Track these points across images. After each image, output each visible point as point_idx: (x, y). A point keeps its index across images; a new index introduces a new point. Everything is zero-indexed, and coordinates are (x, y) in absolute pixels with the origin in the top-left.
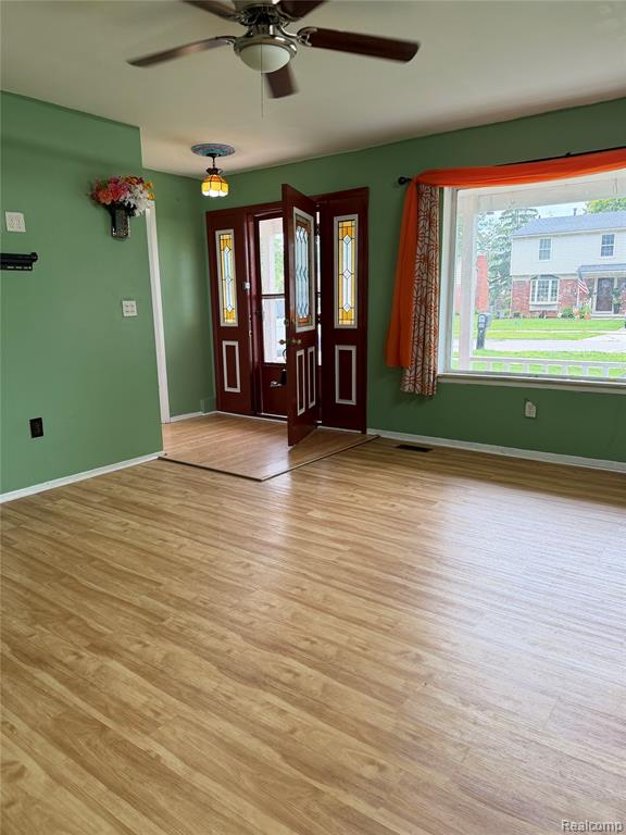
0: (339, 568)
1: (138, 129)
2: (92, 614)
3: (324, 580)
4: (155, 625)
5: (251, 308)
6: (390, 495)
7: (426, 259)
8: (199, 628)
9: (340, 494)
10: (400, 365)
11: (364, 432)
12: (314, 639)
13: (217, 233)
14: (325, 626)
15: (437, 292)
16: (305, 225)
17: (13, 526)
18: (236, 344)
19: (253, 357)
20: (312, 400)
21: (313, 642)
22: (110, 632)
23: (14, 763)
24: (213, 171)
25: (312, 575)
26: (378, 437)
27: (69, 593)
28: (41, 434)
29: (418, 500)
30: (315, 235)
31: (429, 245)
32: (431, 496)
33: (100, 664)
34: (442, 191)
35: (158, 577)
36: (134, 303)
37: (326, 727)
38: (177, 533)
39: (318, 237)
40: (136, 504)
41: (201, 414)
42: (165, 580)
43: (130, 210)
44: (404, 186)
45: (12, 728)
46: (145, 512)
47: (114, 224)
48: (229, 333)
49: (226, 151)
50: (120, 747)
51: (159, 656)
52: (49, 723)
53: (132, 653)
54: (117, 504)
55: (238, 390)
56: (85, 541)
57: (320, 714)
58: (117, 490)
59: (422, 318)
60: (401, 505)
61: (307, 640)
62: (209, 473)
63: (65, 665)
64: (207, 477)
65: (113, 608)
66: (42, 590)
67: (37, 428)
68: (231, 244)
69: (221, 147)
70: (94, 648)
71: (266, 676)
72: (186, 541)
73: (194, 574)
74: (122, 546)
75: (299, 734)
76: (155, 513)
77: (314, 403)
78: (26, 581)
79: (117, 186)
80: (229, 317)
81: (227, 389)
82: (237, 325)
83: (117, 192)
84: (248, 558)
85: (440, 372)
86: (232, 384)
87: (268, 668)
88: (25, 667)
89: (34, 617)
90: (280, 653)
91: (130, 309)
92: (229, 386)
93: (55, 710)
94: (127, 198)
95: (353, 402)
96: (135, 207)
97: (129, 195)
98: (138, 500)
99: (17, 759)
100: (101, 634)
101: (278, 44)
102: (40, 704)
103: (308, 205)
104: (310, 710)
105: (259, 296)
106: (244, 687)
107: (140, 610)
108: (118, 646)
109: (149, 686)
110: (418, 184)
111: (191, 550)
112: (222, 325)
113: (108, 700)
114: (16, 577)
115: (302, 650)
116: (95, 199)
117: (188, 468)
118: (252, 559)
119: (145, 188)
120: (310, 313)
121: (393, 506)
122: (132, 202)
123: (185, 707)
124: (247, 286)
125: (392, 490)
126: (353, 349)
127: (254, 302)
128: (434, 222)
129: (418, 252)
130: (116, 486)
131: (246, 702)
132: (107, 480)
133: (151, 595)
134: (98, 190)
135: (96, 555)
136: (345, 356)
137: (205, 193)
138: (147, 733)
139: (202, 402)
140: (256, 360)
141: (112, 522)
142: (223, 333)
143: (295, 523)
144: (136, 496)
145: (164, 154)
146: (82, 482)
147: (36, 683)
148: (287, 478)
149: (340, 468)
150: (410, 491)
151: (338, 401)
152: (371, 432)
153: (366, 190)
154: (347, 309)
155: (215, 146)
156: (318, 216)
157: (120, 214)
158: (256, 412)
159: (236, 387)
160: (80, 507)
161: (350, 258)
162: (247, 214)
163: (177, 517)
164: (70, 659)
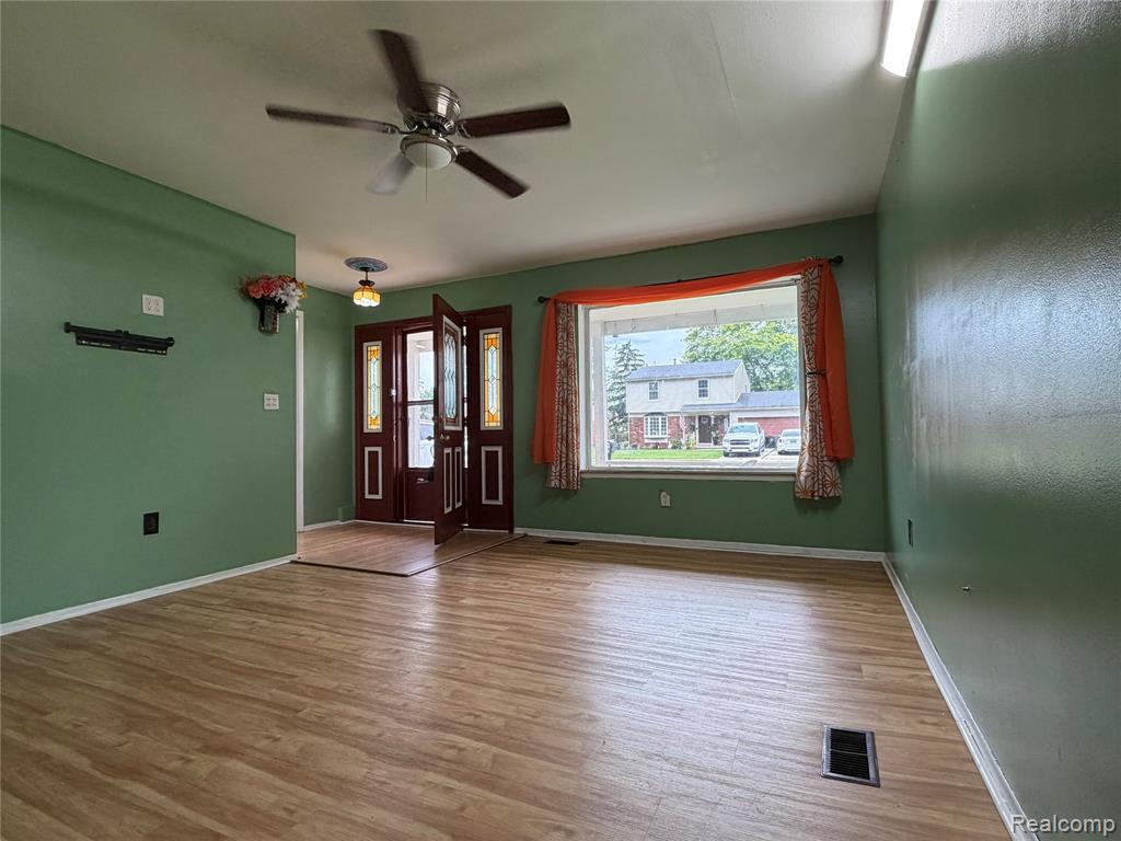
0: (499, 646)
1: (294, 236)
2: (205, 714)
3: (483, 658)
4: (289, 717)
5: (396, 413)
6: (544, 581)
7: (566, 365)
8: (342, 715)
9: (492, 583)
10: (547, 464)
11: (511, 531)
12: (477, 713)
13: (365, 344)
14: (488, 700)
15: (576, 393)
16: (454, 334)
17: (109, 633)
18: (379, 449)
19: (397, 463)
20: (458, 501)
21: (476, 716)
22: (230, 730)
24: (366, 283)
25: (469, 654)
26: (526, 535)
27: (177, 695)
28: (156, 531)
29: (571, 583)
30: (462, 345)
31: (567, 353)
32: (583, 579)
33: (216, 765)
34: (576, 307)
35: (291, 670)
36: (276, 397)
37: (499, 798)
38: (313, 627)
39: (465, 347)
40: (265, 603)
41: (338, 523)
42: (298, 672)
43: (280, 306)
44: (543, 304)
46: (275, 610)
47: (262, 320)
48: (372, 439)
49: (379, 266)
51: (292, 750)
53: (259, 750)
54: (242, 605)
55: (379, 497)
56: (199, 641)
57: (493, 788)
58: (242, 592)
59: (565, 418)
60: (557, 589)
61: (470, 714)
62: (350, 572)
63: (167, 772)
64: (347, 576)
65: (235, 705)
66: (142, 695)
67: (151, 523)
68: (379, 355)
69: (374, 262)
70: (207, 749)
71: (426, 755)
72: (324, 634)
73: (335, 664)
74: (248, 643)
75: (470, 810)
76: (287, 611)
77: (461, 504)
78: (121, 688)
79: (269, 283)
80: (374, 420)
81: (367, 496)
82: (381, 431)
83: (268, 288)
84: (397, 644)
85: (583, 467)
86: (374, 491)
87: (428, 746)
88: (110, 780)
89: (127, 724)
90: (441, 730)
91: (272, 402)
92: (370, 493)
93: (149, 825)
94: (280, 294)
95: (500, 502)
96: (286, 304)
97: (281, 291)
98: (268, 600)
100: (221, 734)
102: (128, 820)
103: (458, 319)
104: (481, 783)
105: (405, 404)
106: (400, 770)
107: (270, 704)
108: (241, 744)
109: (279, 783)
110: (555, 302)
111: (332, 642)
112: (365, 431)
113: (225, 804)
114: (108, 684)
115: (465, 725)
116: (245, 293)
117: (325, 569)
118: (402, 645)
119: (298, 287)
120: (457, 415)
121: (548, 590)
122: (284, 298)
123: (327, 800)
124: (394, 392)
125: (545, 576)
126: (499, 449)
127: (400, 409)
128: (571, 333)
129: (559, 359)
130: (240, 589)
131: (404, 785)
132: (226, 583)
133: (284, 688)
134: (249, 284)
135: (214, 654)
136: (492, 456)
137: (357, 302)
138: (278, 835)
139: (340, 510)
140: (400, 465)
141: (237, 622)
142: (365, 439)
143: (448, 611)
144: (267, 597)
145: (318, 267)
146: (200, 587)
147: (125, 797)
148: (433, 572)
149: (491, 562)
150: (563, 576)
151: (484, 501)
152: (518, 531)
153: (509, 307)
154: (493, 411)
155: (369, 260)
156: (465, 328)
157: (270, 309)
158: (398, 519)
159: (377, 493)
160: (196, 610)
161: (495, 365)
162: (396, 328)
163: (314, 612)
164: (174, 764)
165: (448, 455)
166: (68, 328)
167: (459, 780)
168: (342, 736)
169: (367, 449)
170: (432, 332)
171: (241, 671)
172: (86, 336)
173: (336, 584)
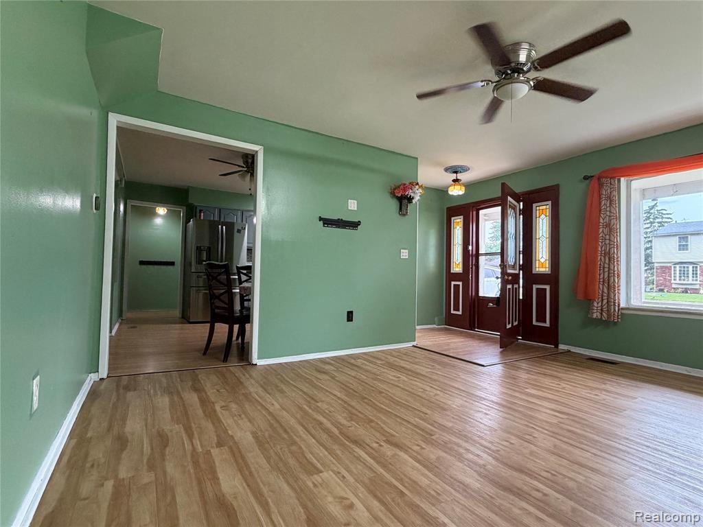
0: (562, 429)
1: (417, 158)
2: (384, 423)
3: (551, 434)
4: (428, 437)
5: (472, 261)
6: (592, 388)
7: (608, 225)
8: (458, 445)
9: (547, 381)
10: (588, 299)
11: (557, 346)
12: (553, 472)
13: (453, 219)
14: (560, 465)
15: (618, 247)
16: (514, 208)
17: (335, 369)
18: (460, 283)
19: (472, 292)
20: (516, 321)
21: (554, 475)
22: (397, 435)
23: (347, 499)
24: (456, 181)
25: (539, 429)
26: (568, 351)
27: (370, 408)
28: (352, 321)
29: (618, 394)
30: (519, 215)
31: (610, 216)
32: (632, 393)
33: (393, 452)
34: (619, 181)
35: (424, 410)
36: (407, 251)
38: (432, 387)
39: (521, 216)
40: (403, 368)
41: (435, 326)
42: (428, 412)
43: (410, 199)
44: (588, 181)
45: (344, 477)
46: (410, 373)
47: (401, 208)
48: (456, 277)
49: (464, 169)
50: (416, 508)
51: (433, 457)
52: (367, 481)
53: (415, 451)
54: (392, 366)
55: (460, 313)
56: (375, 382)
58: (391, 359)
59: (606, 266)
60: (603, 396)
61: (547, 471)
62: (447, 357)
63: (372, 448)
64: (446, 360)
65: (397, 421)
66: (353, 404)
67: (350, 316)
68: (461, 224)
69: (461, 167)
70: (388, 442)
71: (519, 489)
72: (438, 392)
74: (398, 389)
76: (416, 374)
77: (517, 323)
78: (344, 397)
79: (405, 188)
80: (457, 266)
81: (452, 312)
82: (461, 272)
83: (405, 191)
84: (485, 409)
85: (623, 305)
86: (457, 309)
87: (519, 484)
88: (348, 443)
89: (351, 417)
90: (527, 475)
91: (405, 254)
92: (454, 310)
93: (369, 474)
94: (410, 193)
95: (547, 324)
96: (413, 198)
97: (411, 191)
99: (349, 497)
100: (393, 436)
101: (522, 82)
102: (359, 467)
103: (517, 198)
105: (477, 255)
106: (502, 492)
107: (415, 426)
108: (405, 445)
109: (429, 474)
110: (599, 179)
111: (442, 397)
112: (452, 271)
113: (403, 476)
114: (339, 394)
115: (544, 478)
116: (393, 194)
117: (432, 353)
119: (419, 188)
120: (515, 263)
121: (596, 395)
122: (412, 195)
123: (458, 495)
124: (470, 248)
125: (591, 384)
126: (548, 287)
127: (474, 258)
128: (613, 201)
129: (601, 221)
130: (389, 357)
131: (506, 504)
132: (384, 353)
133: (423, 420)
134: (395, 189)
135: (384, 391)
136: (541, 293)
137: (450, 193)
138: (433, 505)
139: (436, 319)
140: (473, 294)
141: (391, 375)
142: (453, 277)
144: (403, 364)
145: (430, 175)
146: (369, 352)
147: (356, 454)
148: (500, 367)
149: (542, 366)
150: (608, 387)
152: (562, 347)
153: (558, 186)
154: (542, 260)
155: (458, 166)
156: (521, 203)
157: (405, 201)
158: (472, 328)
159: (459, 310)
160: (371, 365)
161: (545, 228)
162: (473, 207)
163: (430, 378)
164: (375, 445)
165: (509, 289)
166: (321, 219)
168: (460, 457)
169: (453, 283)
170: (500, 207)
171: (398, 403)
172: (327, 222)
173: (440, 363)
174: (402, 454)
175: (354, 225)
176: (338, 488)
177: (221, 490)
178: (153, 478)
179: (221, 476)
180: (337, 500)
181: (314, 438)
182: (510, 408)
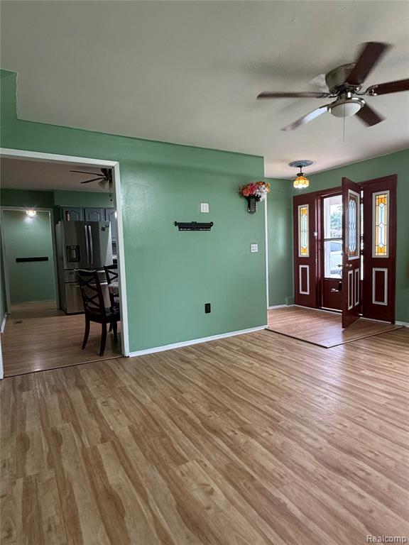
0: (388, 409)
1: (263, 157)
2: (240, 411)
3: (379, 416)
4: (275, 424)
5: (317, 246)
8: (300, 430)
9: (380, 361)
11: (393, 323)
12: (377, 453)
13: (299, 207)
14: (383, 446)
16: (354, 198)
17: (196, 357)
19: (318, 274)
20: (357, 301)
21: (377, 455)
22: (250, 422)
23: (208, 485)
24: (300, 175)
25: (369, 411)
27: (226, 397)
28: (209, 312)
30: (360, 204)
33: (246, 440)
35: (272, 396)
36: (257, 245)
38: (280, 372)
39: (362, 205)
40: (256, 353)
41: (285, 306)
43: (257, 198)
45: (205, 465)
46: (261, 358)
47: (249, 207)
48: (304, 260)
49: (307, 163)
50: (261, 490)
51: (278, 442)
52: (224, 468)
53: (264, 438)
54: (246, 352)
55: (308, 293)
56: (232, 370)
57: (389, 506)
58: (245, 344)
62: (294, 340)
63: (227, 436)
64: (294, 342)
65: (250, 409)
66: (213, 393)
67: (208, 308)
68: (307, 212)
69: (305, 162)
70: (242, 430)
72: (286, 378)
73: (293, 398)
74: (251, 375)
75: (375, 514)
76: (265, 359)
77: (358, 303)
78: (205, 387)
79: (252, 187)
80: (304, 251)
81: (301, 292)
82: (308, 256)
83: (252, 191)
84: (325, 393)
86: (305, 289)
88: (208, 432)
89: (210, 406)
91: (255, 248)
92: (303, 291)
93: (225, 460)
94: (257, 192)
95: (385, 303)
96: (260, 197)
98: (256, 351)
100: (246, 423)
102: (218, 455)
103: (357, 188)
105: (322, 240)
106: (333, 473)
107: (265, 413)
108: (255, 431)
109: (275, 459)
111: (290, 384)
112: (300, 256)
113: (253, 462)
114: (200, 384)
115: (369, 458)
116: (241, 194)
117: (282, 336)
118: (328, 394)
119: (266, 186)
120: (357, 249)
122: (259, 194)
123: (297, 477)
124: (316, 234)
126: (386, 270)
127: (319, 243)
130: (244, 342)
131: (336, 484)
132: (240, 339)
134: (243, 190)
135: (238, 378)
136: (380, 275)
137: (295, 186)
138: (277, 487)
139: (286, 299)
141: (244, 361)
142: (300, 261)
144: (255, 349)
146: (228, 338)
147: (215, 443)
149: (378, 345)
151: (374, 302)
153: (396, 175)
154: (381, 246)
155: (302, 161)
156: (362, 192)
157: (252, 200)
158: (318, 306)
159: (306, 291)
160: (228, 351)
161: (383, 216)
163: (279, 363)
164: (230, 434)
165: (351, 275)
166: (176, 224)
167: (368, 493)
168: (301, 442)
169: (301, 266)
170: (341, 196)
171: (250, 390)
172: (182, 226)
173: (290, 347)
174: (253, 441)
175: (207, 226)
176: (202, 477)
177: (108, 482)
178: (54, 475)
179: (107, 469)
180: (200, 487)
181: (181, 430)
182: (345, 391)
